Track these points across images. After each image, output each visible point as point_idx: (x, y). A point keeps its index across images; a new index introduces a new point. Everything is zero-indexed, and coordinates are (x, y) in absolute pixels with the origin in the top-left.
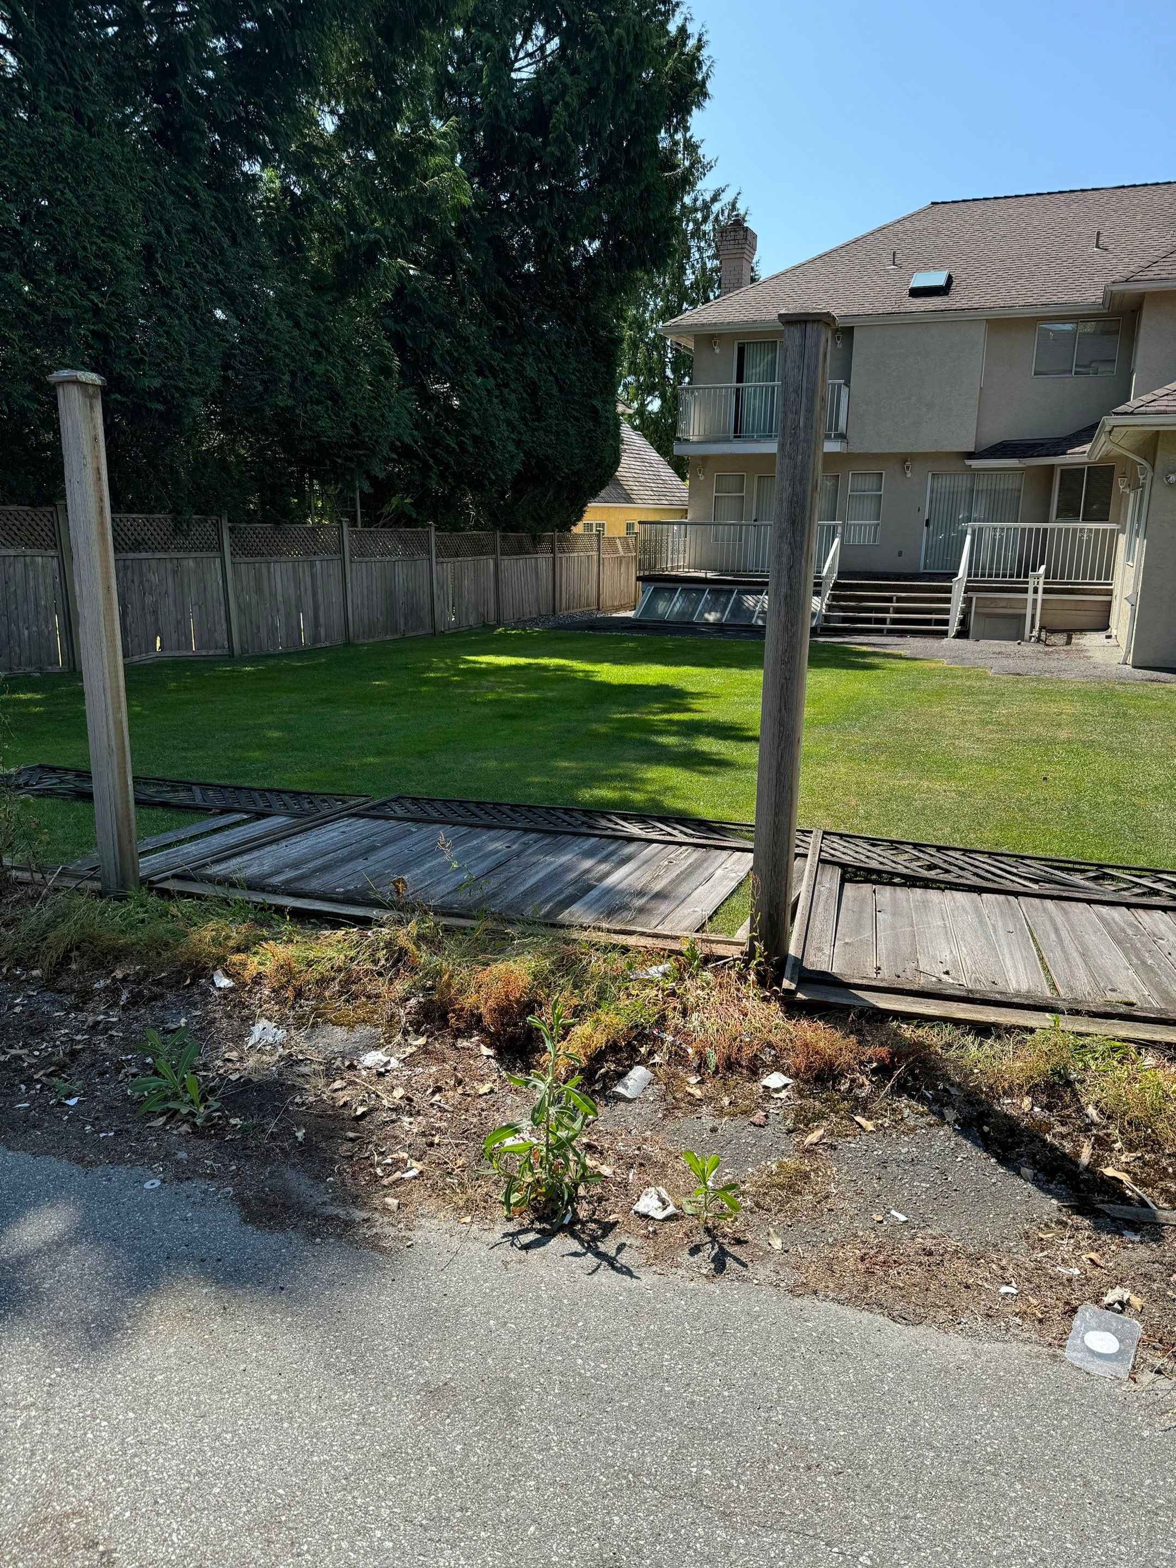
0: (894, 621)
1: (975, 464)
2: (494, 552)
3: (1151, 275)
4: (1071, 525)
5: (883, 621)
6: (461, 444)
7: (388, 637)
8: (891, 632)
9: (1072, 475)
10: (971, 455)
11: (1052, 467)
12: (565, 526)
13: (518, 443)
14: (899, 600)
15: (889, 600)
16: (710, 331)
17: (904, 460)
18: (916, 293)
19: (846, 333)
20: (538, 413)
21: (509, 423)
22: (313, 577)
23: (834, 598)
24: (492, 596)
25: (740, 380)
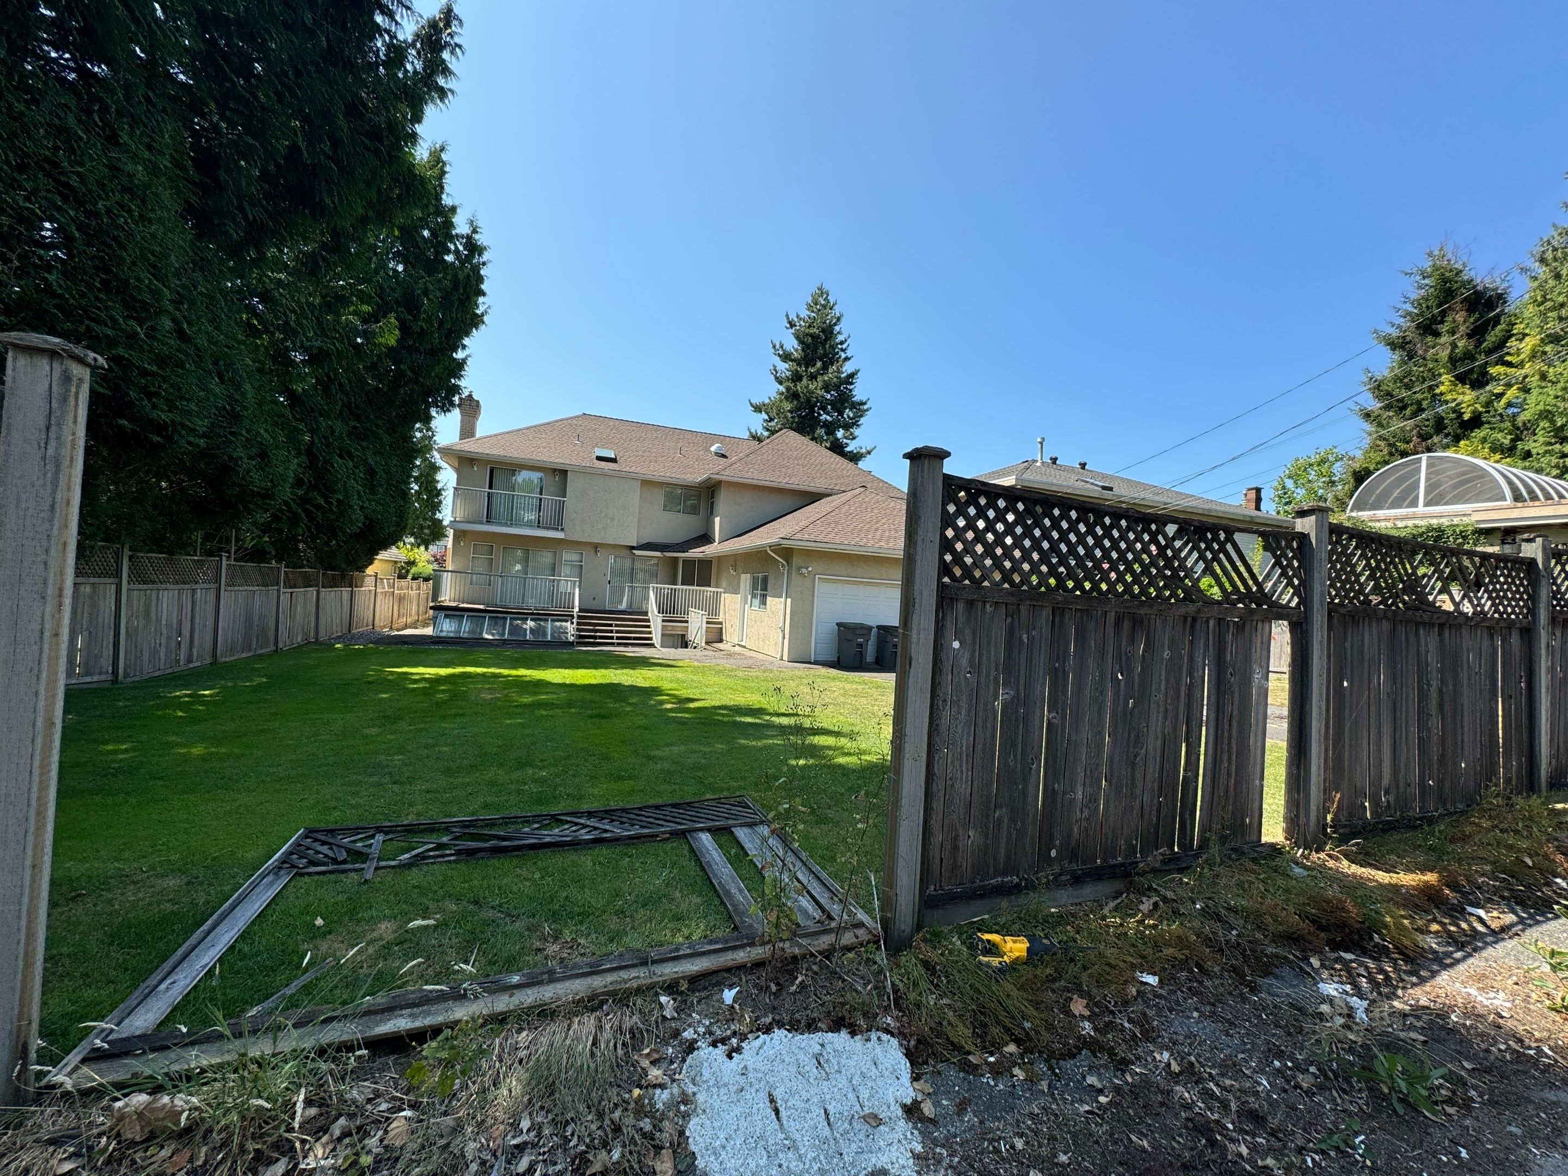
0: (618, 638)
1: (637, 552)
2: (317, 585)
3: (725, 473)
4: (691, 588)
5: (612, 638)
6: (330, 503)
7: (244, 655)
8: (619, 644)
9: (689, 563)
10: (633, 548)
11: (677, 558)
12: (362, 569)
13: (362, 508)
14: (617, 626)
15: (611, 625)
16: (473, 456)
17: (596, 547)
18: (599, 458)
19: (564, 473)
20: (373, 491)
21: (359, 494)
22: (193, 602)
23: (578, 624)
24: (313, 618)
25: (490, 487)
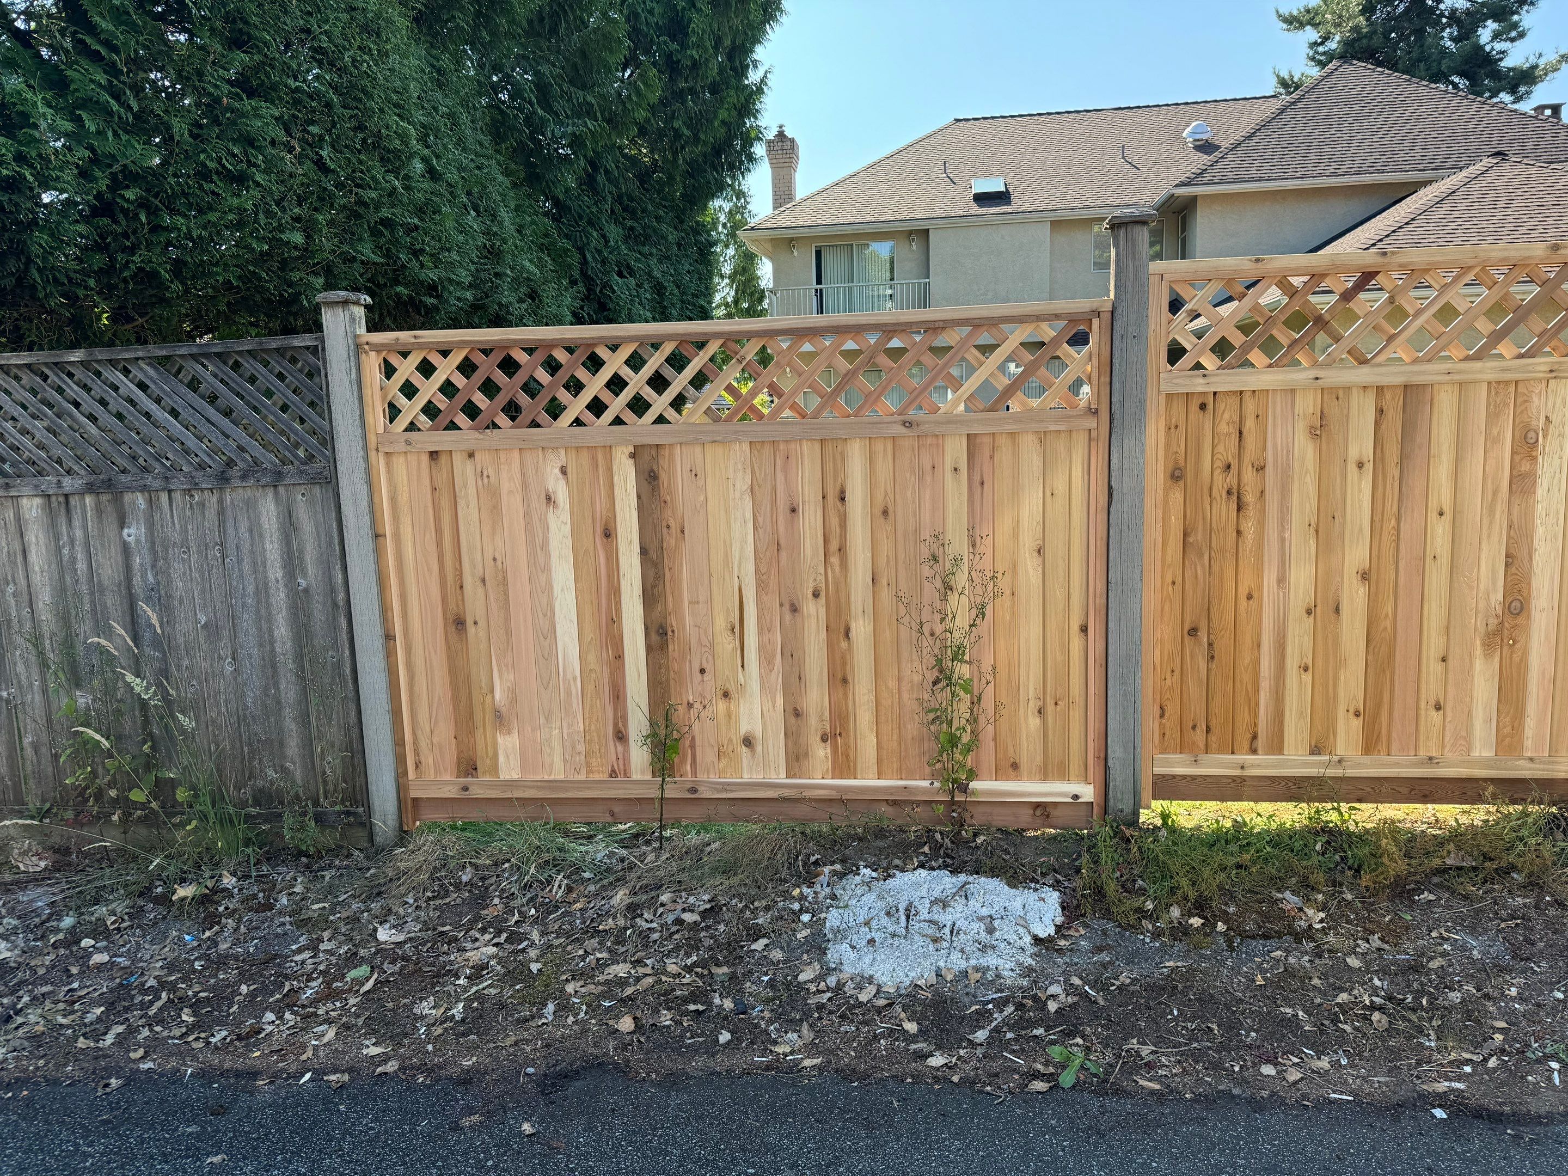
3: (1205, 180)
16: (790, 234)
18: (978, 198)
19: (923, 234)
25: (819, 280)
